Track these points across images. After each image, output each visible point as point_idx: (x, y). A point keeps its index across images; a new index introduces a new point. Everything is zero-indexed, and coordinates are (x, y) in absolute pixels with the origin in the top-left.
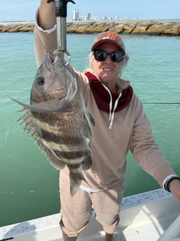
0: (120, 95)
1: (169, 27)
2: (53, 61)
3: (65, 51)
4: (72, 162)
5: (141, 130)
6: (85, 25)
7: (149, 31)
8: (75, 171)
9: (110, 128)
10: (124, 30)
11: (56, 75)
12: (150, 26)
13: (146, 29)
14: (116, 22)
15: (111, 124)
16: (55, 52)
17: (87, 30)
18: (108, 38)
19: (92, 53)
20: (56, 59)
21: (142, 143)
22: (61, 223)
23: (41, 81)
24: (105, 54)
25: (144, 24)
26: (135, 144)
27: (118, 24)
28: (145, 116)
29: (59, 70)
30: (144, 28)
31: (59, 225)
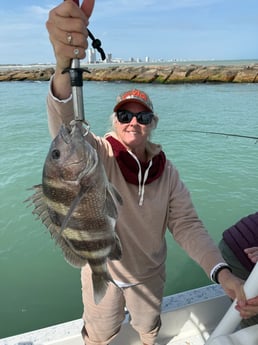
0: (151, 163)
1: (216, 72)
2: (70, 132)
3: (83, 120)
4: (95, 255)
5: (179, 205)
6: (103, 70)
7: (190, 77)
8: (98, 269)
9: (141, 204)
10: (157, 76)
11: (73, 147)
12: (191, 71)
13: (187, 76)
14: (146, 67)
15: (142, 199)
16: (73, 122)
17: (108, 76)
18: (132, 97)
19: (114, 114)
20: (74, 129)
21: (181, 220)
22: (84, 332)
23: (56, 154)
24: (129, 116)
25: (183, 68)
26: (173, 222)
27: (148, 69)
28: (183, 185)
29: (76, 141)
30: (183, 74)
31: (81, 335)
